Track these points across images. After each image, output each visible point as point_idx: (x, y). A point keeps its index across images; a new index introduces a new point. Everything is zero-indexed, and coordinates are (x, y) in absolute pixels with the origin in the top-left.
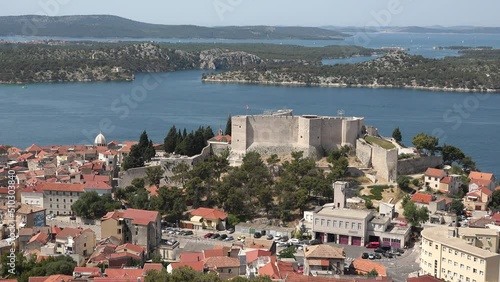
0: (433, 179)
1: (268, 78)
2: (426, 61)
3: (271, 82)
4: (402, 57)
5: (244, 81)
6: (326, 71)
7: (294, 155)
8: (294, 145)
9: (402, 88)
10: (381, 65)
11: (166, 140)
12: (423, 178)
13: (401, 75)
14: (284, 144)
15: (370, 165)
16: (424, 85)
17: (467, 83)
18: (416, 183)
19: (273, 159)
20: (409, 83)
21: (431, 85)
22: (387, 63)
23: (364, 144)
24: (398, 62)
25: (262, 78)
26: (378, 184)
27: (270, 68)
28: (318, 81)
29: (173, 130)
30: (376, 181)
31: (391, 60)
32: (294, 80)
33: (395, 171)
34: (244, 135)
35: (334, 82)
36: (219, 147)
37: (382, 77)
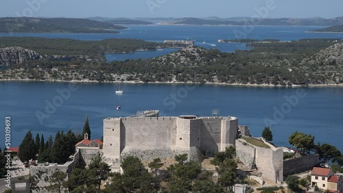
0: (320, 178)
1: (55, 75)
2: (224, 56)
3: (59, 80)
4: (198, 51)
5: (27, 79)
6: (118, 68)
7: (178, 158)
8: (173, 148)
9: (202, 84)
10: (177, 60)
11: (22, 147)
12: (309, 178)
13: (200, 71)
14: (161, 147)
15: (254, 166)
16: (226, 81)
17: (271, 78)
18: (304, 183)
19: (156, 163)
20: (210, 79)
21: (233, 82)
22: (183, 59)
23: (245, 144)
24: (194, 57)
25: (48, 77)
26: (267, 185)
27: (57, 65)
28: (111, 79)
29: (29, 136)
30: (264, 183)
31: (187, 55)
32: (84, 78)
33: (281, 172)
34: (118, 139)
35: (130, 79)
36: (89, 152)
37: (181, 73)
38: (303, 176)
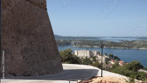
0: (112, 62)
1: (84, 46)
2: (115, 43)
5: (80, 46)
6: (95, 45)
14: (84, 55)
15: (100, 59)
16: (114, 47)
17: (123, 47)
18: (109, 63)
19: (82, 58)
20: (111, 47)
23: (99, 55)
25: (83, 46)
31: (108, 43)
32: (89, 46)
37: (106, 46)
38: (109, 61)
